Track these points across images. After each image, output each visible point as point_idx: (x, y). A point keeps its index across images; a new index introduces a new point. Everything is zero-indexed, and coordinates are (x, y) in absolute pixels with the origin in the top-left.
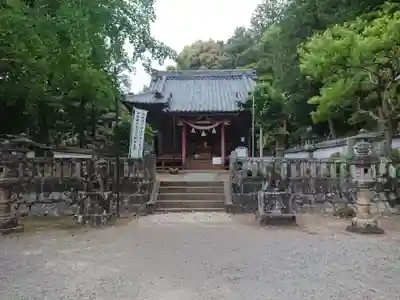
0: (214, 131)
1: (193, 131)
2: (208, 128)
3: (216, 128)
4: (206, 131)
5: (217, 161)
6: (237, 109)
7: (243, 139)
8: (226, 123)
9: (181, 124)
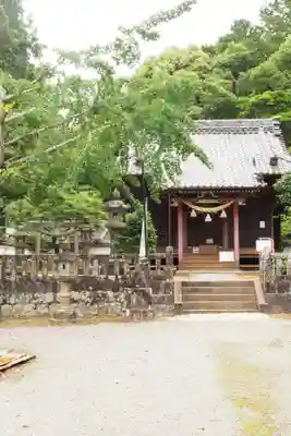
0: (224, 215)
1: (193, 214)
2: (215, 210)
3: (227, 210)
4: (212, 215)
5: (226, 256)
6: (257, 184)
7: (262, 224)
8: (240, 203)
9: (176, 204)
